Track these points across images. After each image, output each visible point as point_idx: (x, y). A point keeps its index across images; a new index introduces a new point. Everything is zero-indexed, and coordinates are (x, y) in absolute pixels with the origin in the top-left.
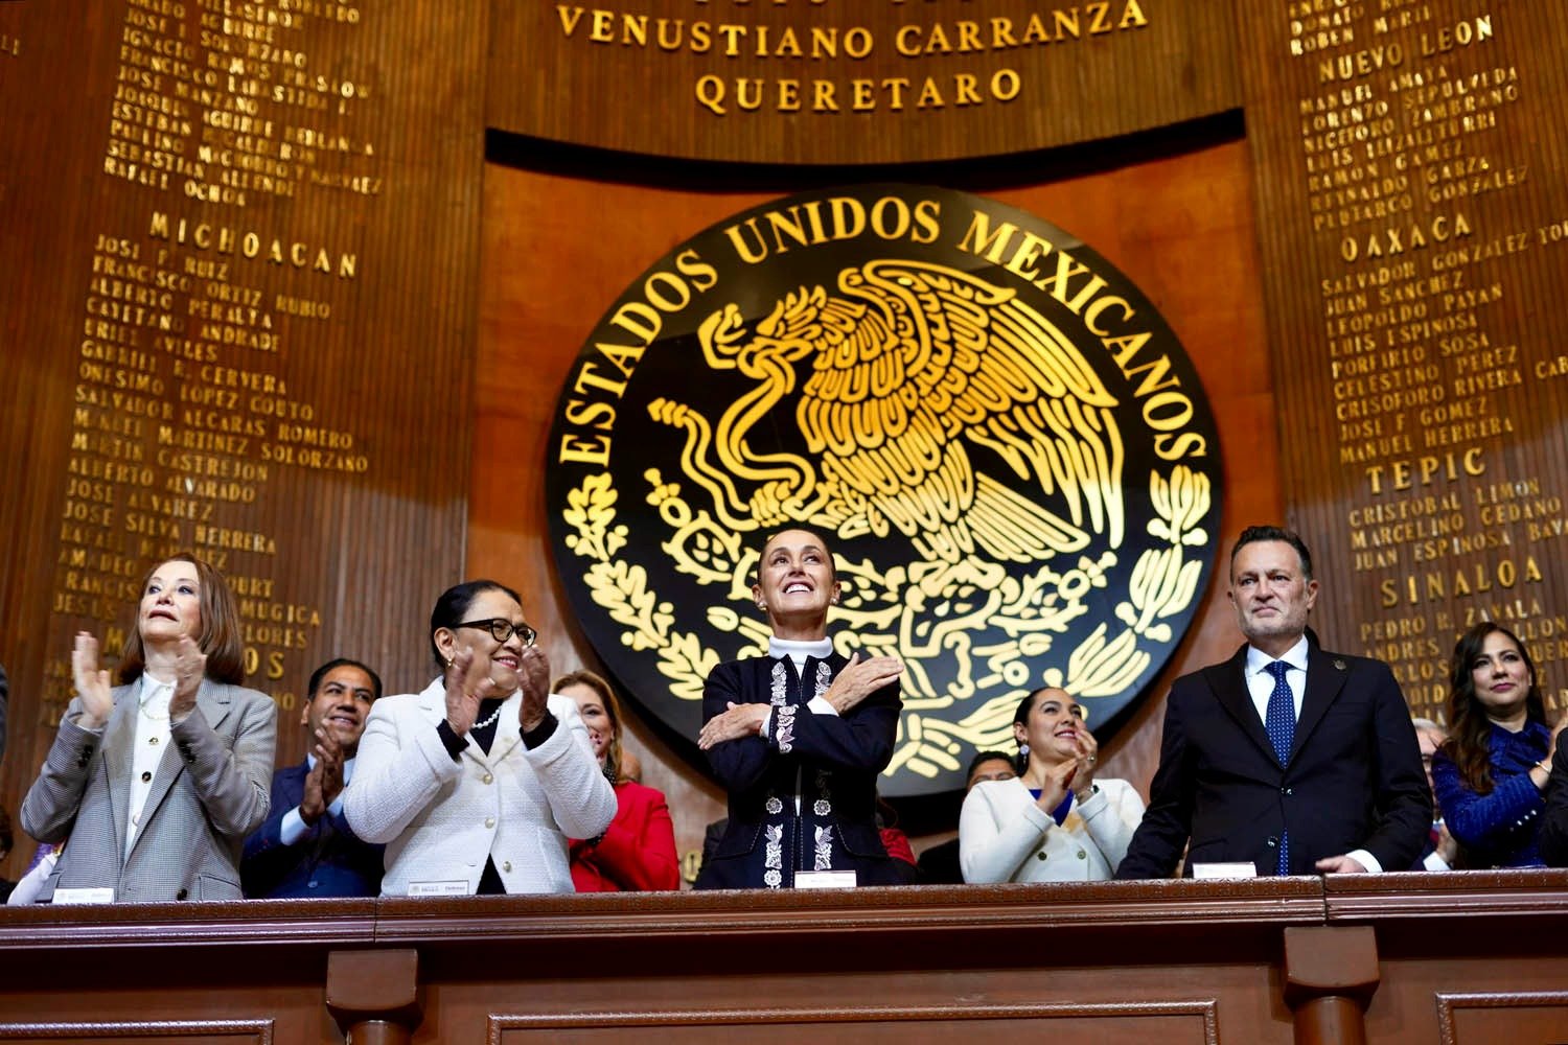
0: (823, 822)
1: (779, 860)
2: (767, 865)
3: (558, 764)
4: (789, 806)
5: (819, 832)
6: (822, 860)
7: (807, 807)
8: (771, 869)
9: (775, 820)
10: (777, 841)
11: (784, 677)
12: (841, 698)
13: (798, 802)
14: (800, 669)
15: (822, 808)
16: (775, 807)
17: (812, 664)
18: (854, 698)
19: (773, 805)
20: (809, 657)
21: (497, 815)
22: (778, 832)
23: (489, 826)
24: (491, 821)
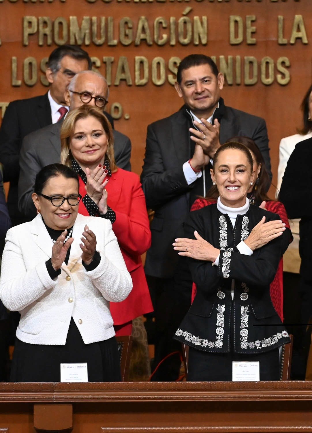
0: (244, 304)
1: (223, 322)
2: (217, 324)
3: (101, 278)
4: (228, 296)
5: (243, 309)
6: (244, 323)
7: (237, 296)
8: (219, 327)
9: (222, 302)
10: (222, 313)
11: (226, 225)
12: (255, 244)
13: (233, 294)
14: (233, 222)
15: (244, 297)
16: (222, 296)
17: (240, 218)
18: (261, 243)
19: (221, 295)
20: (238, 215)
21: (74, 297)
22: (223, 308)
23: (70, 301)
24: (71, 299)
